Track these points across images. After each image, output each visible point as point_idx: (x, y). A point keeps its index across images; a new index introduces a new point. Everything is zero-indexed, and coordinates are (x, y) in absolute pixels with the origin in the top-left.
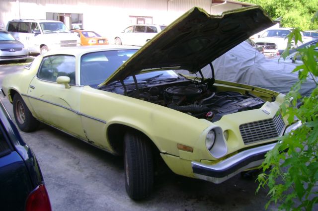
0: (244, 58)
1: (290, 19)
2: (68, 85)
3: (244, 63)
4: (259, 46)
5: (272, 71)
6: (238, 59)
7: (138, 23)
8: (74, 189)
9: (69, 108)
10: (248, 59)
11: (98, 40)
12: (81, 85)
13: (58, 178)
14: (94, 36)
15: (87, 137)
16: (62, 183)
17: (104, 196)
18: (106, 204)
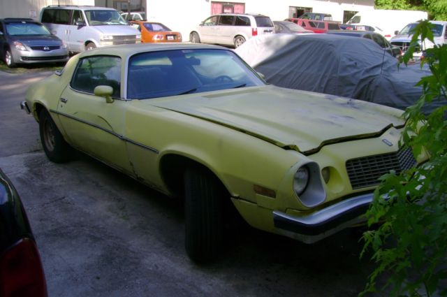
0: (367, 63)
1: (444, 9)
2: (110, 98)
3: (367, 71)
4: (395, 47)
5: (407, 83)
6: (358, 65)
7: (223, 12)
8: (114, 243)
9: (110, 130)
10: (373, 65)
11: (166, 36)
12: (127, 98)
13: (93, 228)
14: (160, 30)
15: (134, 172)
16: (98, 235)
17: (155, 255)
18: (156, 266)
